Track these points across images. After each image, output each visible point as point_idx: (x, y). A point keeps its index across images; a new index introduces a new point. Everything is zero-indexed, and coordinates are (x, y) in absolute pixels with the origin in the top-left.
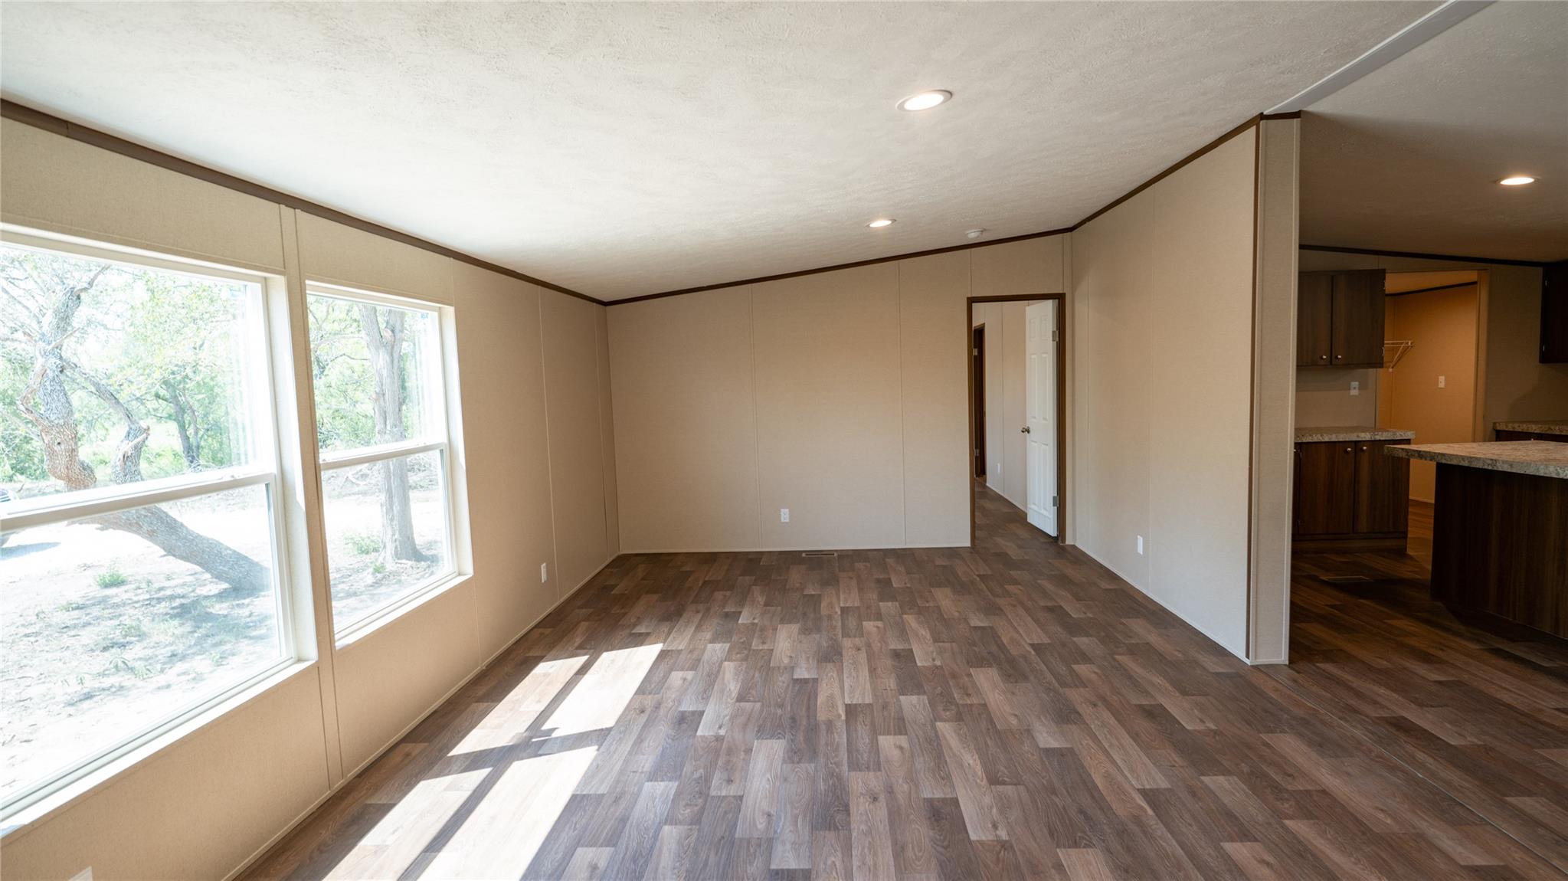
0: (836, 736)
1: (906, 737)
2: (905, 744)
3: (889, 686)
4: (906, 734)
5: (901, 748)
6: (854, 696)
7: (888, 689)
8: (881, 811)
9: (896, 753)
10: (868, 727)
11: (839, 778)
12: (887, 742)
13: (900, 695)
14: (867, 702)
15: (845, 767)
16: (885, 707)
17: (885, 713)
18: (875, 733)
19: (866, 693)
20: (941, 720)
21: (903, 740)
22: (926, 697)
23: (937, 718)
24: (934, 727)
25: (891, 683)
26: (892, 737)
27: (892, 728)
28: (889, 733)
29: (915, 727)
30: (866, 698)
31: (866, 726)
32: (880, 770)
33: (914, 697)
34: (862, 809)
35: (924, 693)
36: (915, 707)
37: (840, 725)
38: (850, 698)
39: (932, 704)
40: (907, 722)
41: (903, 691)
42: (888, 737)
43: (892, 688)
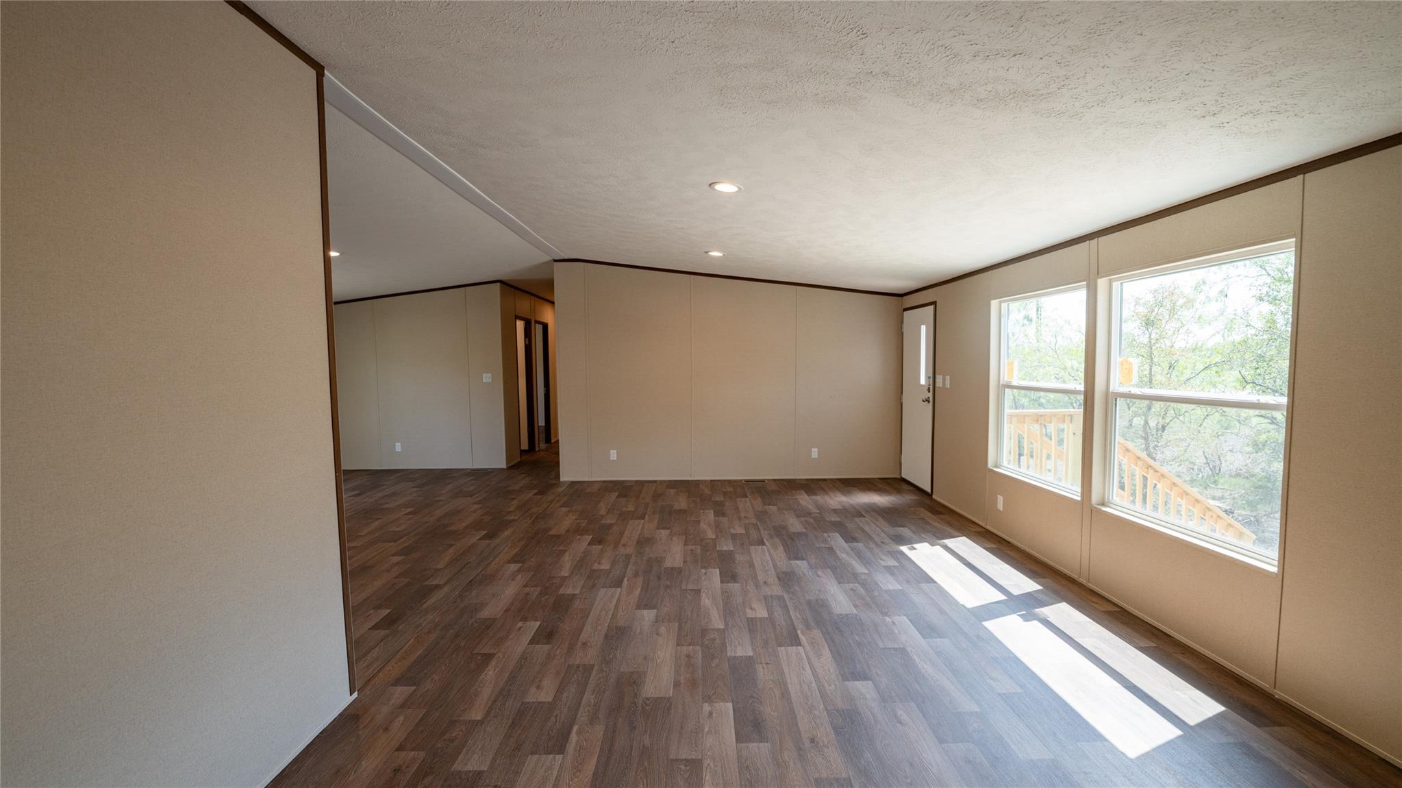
0: (799, 616)
1: (748, 616)
2: (748, 610)
3: (764, 668)
4: (747, 618)
5: (751, 608)
6: (797, 655)
7: (764, 665)
8: (761, 578)
9: (755, 606)
10: (777, 624)
11: (788, 592)
12: (761, 613)
13: (752, 657)
14: (783, 648)
15: (786, 597)
16: (766, 642)
17: (765, 637)
18: (771, 620)
19: (785, 658)
20: (718, 630)
21: (750, 614)
22: (729, 654)
23: (722, 632)
24: (726, 624)
25: (763, 674)
26: (758, 616)
27: (759, 624)
28: (760, 618)
29: (742, 625)
30: (784, 653)
31: (779, 625)
32: (764, 596)
33: (740, 654)
34: (772, 579)
35: (729, 659)
36: (739, 644)
37: (800, 627)
38: (799, 653)
39: (724, 645)
40: (747, 629)
41: (749, 662)
42: (761, 616)
43: (760, 665)
